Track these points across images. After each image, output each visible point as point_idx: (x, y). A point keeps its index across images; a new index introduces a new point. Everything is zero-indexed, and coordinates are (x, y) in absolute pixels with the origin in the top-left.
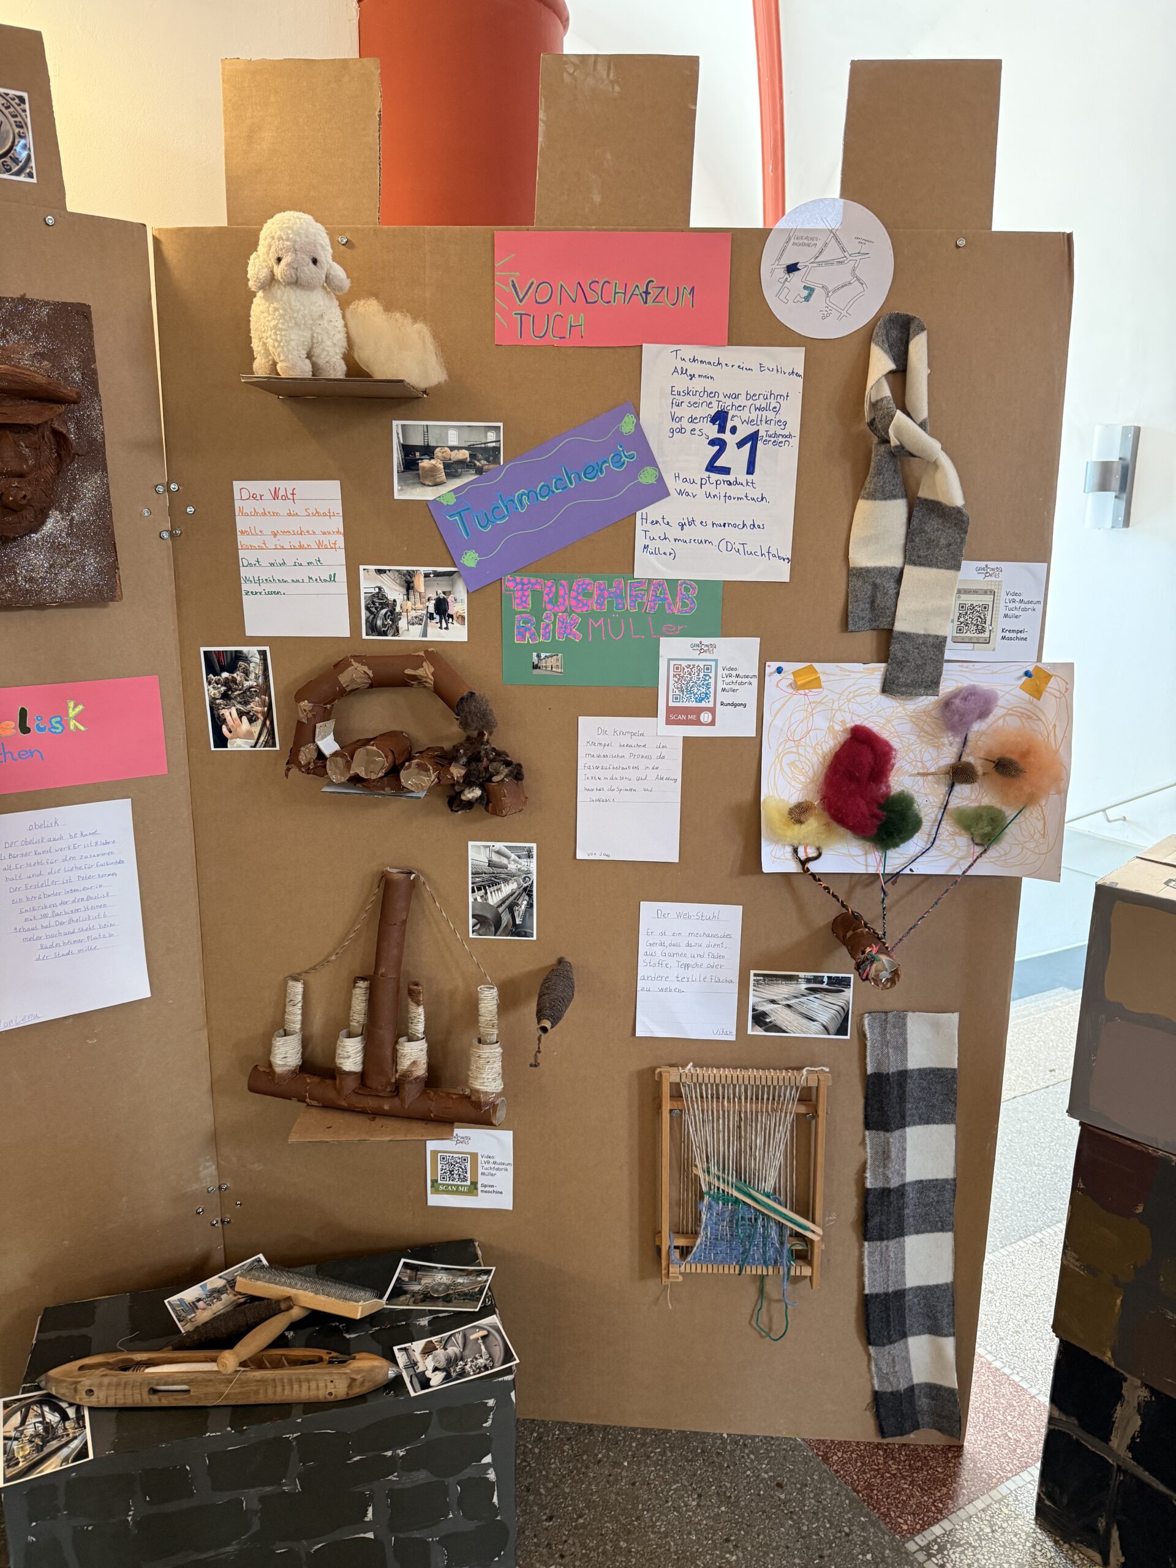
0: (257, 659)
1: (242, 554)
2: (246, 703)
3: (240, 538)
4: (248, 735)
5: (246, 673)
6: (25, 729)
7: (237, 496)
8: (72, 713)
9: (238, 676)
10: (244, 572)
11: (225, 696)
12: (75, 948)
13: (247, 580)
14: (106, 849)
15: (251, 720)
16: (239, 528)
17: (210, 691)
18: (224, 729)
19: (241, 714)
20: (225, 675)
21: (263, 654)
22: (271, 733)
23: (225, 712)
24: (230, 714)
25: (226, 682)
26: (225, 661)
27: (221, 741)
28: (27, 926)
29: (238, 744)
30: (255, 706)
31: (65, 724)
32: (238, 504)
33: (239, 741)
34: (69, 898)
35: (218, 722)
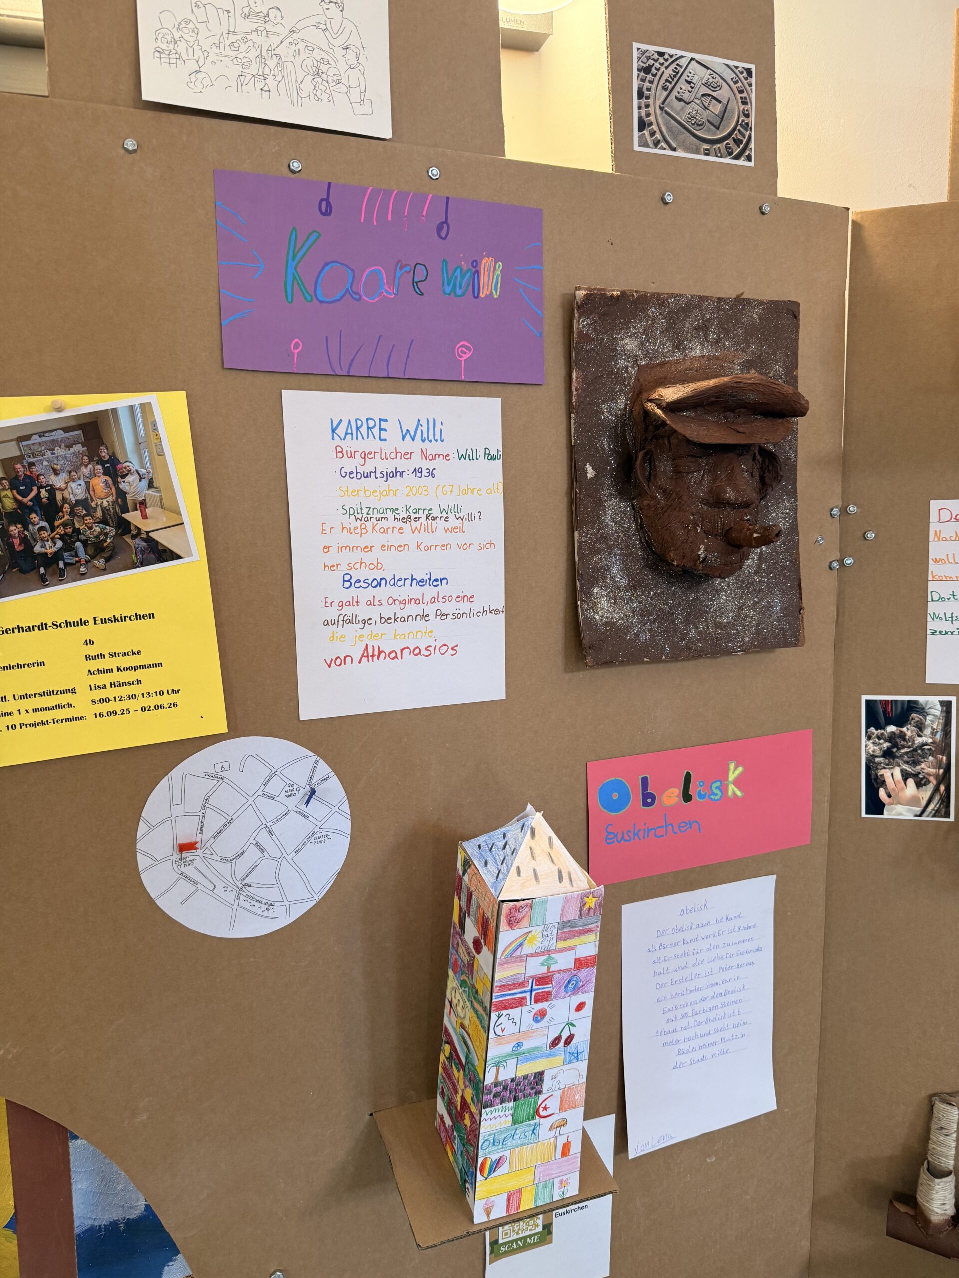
0: (937, 711)
1: (931, 586)
2: (915, 763)
3: (932, 567)
4: (914, 801)
5: (920, 727)
6: (687, 797)
7: (933, 516)
8: (732, 776)
9: (908, 731)
10: (932, 608)
11: (887, 754)
12: (708, 1052)
13: (935, 617)
14: (745, 934)
15: (919, 785)
16: (931, 555)
17: (868, 747)
18: (882, 793)
19: (905, 776)
20: (891, 729)
21: (947, 706)
22: (946, 800)
23: (886, 773)
24: (891, 775)
25: (891, 738)
26: (894, 712)
27: (875, 806)
28: (670, 1027)
29: (895, 812)
30: (927, 767)
31: (724, 789)
32: (933, 527)
33: (899, 808)
34: (709, 993)
35: (874, 783)
